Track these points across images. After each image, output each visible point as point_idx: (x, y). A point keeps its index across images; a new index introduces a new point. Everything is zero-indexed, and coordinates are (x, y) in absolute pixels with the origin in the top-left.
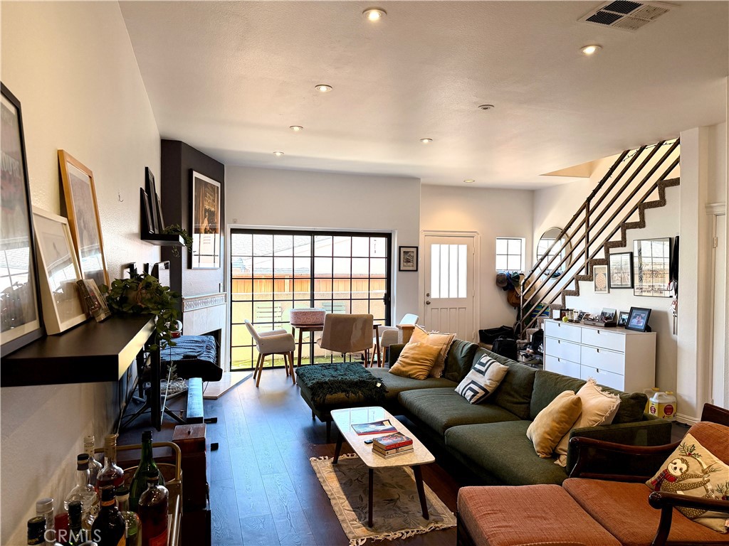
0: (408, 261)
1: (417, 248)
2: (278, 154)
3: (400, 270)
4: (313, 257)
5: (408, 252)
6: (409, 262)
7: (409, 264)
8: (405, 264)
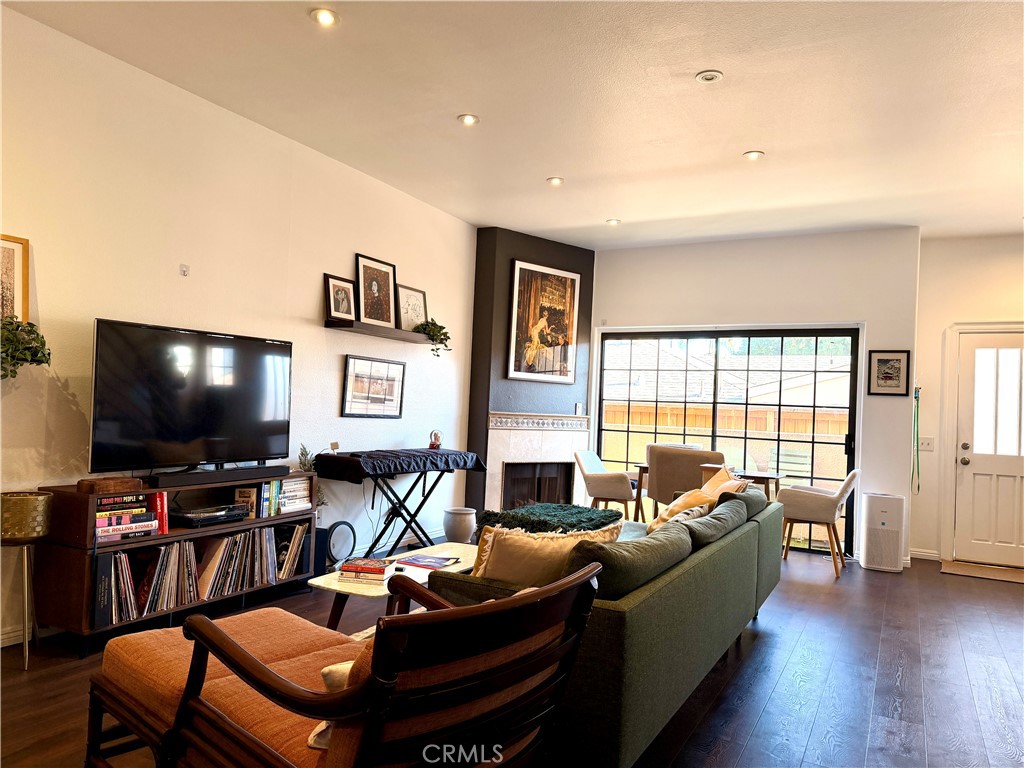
0: (887, 377)
1: (908, 352)
2: (613, 223)
3: (869, 393)
4: (716, 370)
5: (887, 361)
6: (891, 378)
7: (889, 382)
8: (882, 382)
